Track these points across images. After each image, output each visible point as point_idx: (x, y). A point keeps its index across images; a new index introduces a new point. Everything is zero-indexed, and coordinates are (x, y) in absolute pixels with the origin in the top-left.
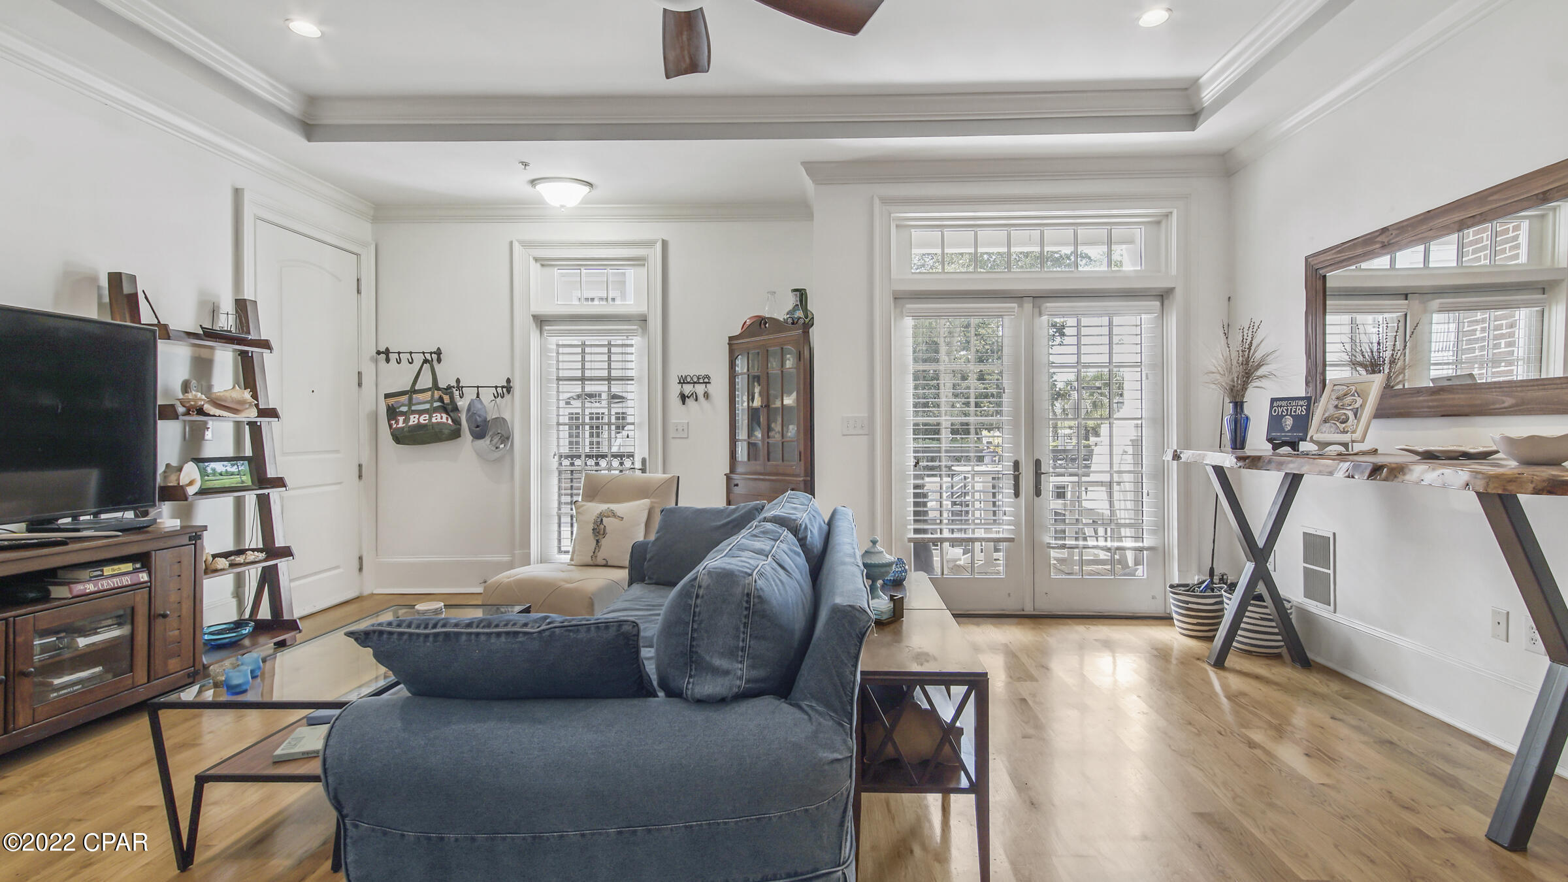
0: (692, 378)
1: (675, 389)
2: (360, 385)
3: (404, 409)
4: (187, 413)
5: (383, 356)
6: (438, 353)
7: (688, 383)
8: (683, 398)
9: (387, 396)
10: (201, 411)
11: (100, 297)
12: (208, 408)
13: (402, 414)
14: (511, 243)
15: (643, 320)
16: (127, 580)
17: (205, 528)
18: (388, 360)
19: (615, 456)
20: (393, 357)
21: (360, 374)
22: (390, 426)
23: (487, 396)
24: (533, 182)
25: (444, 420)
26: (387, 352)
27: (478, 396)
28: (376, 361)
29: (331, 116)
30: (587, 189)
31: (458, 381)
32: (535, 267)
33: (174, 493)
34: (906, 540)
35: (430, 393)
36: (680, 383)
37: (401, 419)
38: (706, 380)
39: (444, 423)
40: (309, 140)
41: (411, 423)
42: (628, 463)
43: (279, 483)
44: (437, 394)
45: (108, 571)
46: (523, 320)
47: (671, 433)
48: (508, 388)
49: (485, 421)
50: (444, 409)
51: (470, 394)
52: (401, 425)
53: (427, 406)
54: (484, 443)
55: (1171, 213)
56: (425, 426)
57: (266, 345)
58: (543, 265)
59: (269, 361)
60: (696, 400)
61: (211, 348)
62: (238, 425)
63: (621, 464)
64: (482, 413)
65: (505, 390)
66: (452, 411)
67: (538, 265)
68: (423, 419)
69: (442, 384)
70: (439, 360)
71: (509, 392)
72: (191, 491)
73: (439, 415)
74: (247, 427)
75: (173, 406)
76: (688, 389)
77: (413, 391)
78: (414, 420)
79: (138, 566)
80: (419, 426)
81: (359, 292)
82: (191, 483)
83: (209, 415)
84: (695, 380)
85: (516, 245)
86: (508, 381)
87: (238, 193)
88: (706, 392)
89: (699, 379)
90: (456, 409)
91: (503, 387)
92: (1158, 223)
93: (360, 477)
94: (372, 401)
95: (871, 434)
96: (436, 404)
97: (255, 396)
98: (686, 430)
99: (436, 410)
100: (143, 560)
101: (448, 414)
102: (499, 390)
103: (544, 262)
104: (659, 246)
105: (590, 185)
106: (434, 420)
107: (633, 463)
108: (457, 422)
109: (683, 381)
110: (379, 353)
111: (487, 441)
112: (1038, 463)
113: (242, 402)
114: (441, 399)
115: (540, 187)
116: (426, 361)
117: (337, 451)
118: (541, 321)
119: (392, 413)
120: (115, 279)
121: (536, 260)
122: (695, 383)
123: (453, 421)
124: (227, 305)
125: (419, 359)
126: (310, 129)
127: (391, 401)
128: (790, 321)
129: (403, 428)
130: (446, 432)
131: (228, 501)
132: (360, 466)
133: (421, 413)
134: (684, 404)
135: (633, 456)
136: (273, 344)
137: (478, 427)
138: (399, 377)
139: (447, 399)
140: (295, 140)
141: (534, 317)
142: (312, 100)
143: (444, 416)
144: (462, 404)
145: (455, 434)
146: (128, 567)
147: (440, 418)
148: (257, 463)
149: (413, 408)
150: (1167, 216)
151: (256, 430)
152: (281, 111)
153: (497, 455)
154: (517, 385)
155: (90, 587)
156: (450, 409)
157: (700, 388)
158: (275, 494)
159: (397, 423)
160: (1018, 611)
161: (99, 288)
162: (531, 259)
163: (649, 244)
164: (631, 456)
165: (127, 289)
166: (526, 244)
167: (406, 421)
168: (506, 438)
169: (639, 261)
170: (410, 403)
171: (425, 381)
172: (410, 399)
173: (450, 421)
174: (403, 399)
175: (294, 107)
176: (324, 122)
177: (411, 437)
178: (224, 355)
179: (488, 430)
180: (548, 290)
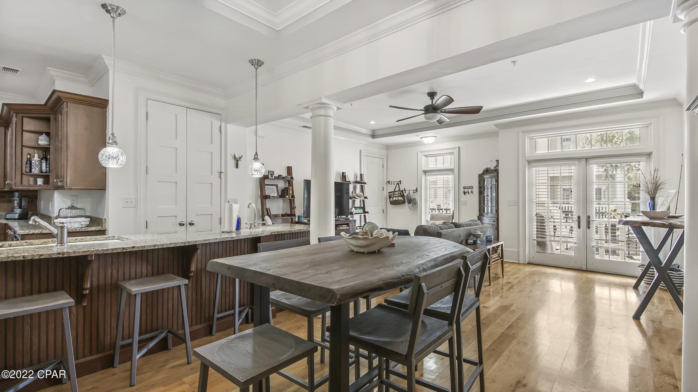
0: (467, 187)
1: (462, 190)
2: (383, 190)
3: (392, 196)
4: (353, 198)
5: (388, 183)
6: (400, 181)
7: (466, 188)
8: (465, 193)
9: (389, 193)
10: (355, 198)
11: (341, 177)
12: (356, 197)
13: (392, 197)
14: (418, 152)
15: (452, 170)
16: (346, 228)
17: (356, 220)
18: (389, 184)
19: (445, 210)
20: (390, 183)
21: (383, 187)
22: (390, 200)
23: (411, 193)
24: (421, 138)
25: (401, 199)
26: (389, 182)
27: (409, 193)
28: (387, 184)
29: (377, 133)
30: (435, 138)
31: (405, 189)
32: (423, 158)
33: (351, 213)
34: (532, 240)
35: (398, 192)
36: (463, 188)
37: (392, 198)
38: (472, 188)
39: (401, 200)
40: (373, 139)
41: (394, 200)
42: (448, 212)
43: (367, 212)
44: (400, 192)
45: (344, 226)
46: (420, 172)
47: (461, 203)
49: (411, 199)
50: (401, 196)
51: (407, 192)
52: (392, 200)
53: (398, 195)
54: (410, 205)
55: (652, 123)
56: (397, 200)
57: (365, 183)
58: (426, 157)
59: (366, 186)
60: (469, 193)
61: (356, 185)
62: (360, 200)
63: (447, 212)
64: (410, 197)
65: (416, 191)
67: (425, 157)
68: (397, 198)
69: (401, 190)
70: (400, 184)
71: (417, 191)
72: (354, 213)
74: (362, 201)
75: (351, 197)
76: (466, 190)
77: (395, 191)
78: (394, 199)
80: (396, 200)
81: (383, 167)
82: (354, 212)
83: (356, 198)
84: (468, 187)
85: (419, 152)
86: (417, 188)
87: (360, 151)
88: (472, 191)
89: (469, 187)
90: (404, 196)
91: (415, 190)
92: (648, 126)
93: (383, 212)
94: (386, 194)
95: (518, 205)
96: (399, 195)
97: (363, 194)
98: (465, 202)
99: (399, 196)
100: (348, 225)
101: (402, 197)
102: (414, 191)
103: (426, 156)
104: (457, 149)
105: (436, 137)
106: (399, 199)
107: (450, 212)
108: (404, 199)
109: (464, 188)
110: (387, 182)
111: (411, 204)
112: (589, 217)
113: (362, 196)
114: (400, 194)
115: (423, 139)
116: (397, 184)
117: (378, 206)
118: (425, 172)
119: (390, 197)
120: (343, 173)
121: (424, 155)
122: (468, 188)
123: (403, 199)
124: (359, 176)
125: (396, 183)
126: (373, 136)
127: (390, 194)
128: (494, 170)
129: (392, 201)
130: (401, 202)
131: (359, 215)
132: (383, 210)
133: (396, 197)
134: (465, 195)
135: (450, 210)
136: (367, 183)
137: (409, 201)
138: (391, 188)
139: (402, 194)
140: (371, 140)
141: (423, 171)
142: (374, 131)
143: (401, 198)
144: (405, 195)
145: (404, 202)
146: (346, 226)
147: (400, 198)
148: (364, 208)
149: (394, 196)
150: (651, 124)
151: (363, 201)
152: (368, 134)
153: (414, 208)
154: (418, 190)
155: (341, 228)
156: (403, 196)
157: (470, 190)
158: (366, 214)
159: (391, 199)
160: (580, 268)
161: (340, 175)
162: (423, 155)
163: (455, 148)
164: (449, 210)
165: (344, 175)
166: (421, 152)
167: (393, 199)
168: (415, 203)
169: (452, 153)
170: (394, 195)
171: (397, 189)
172: (394, 193)
173: (402, 199)
174: (392, 193)
175: (370, 133)
176: (376, 134)
177: (394, 203)
178: (358, 186)
179: (411, 201)
180: (427, 163)
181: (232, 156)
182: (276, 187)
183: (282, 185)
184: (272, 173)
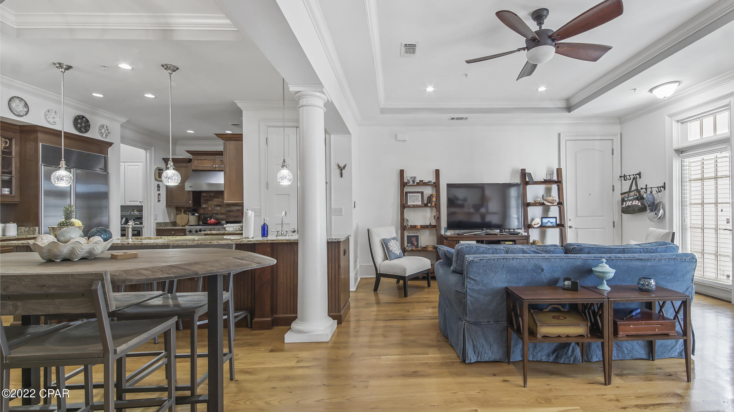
2: (613, 190)
3: (626, 199)
4: (536, 204)
6: (639, 174)
9: (621, 194)
10: (543, 204)
12: (545, 202)
13: (625, 201)
20: (624, 178)
21: (613, 186)
22: (621, 206)
23: (654, 190)
24: (651, 91)
25: (637, 203)
27: (652, 192)
28: (621, 180)
29: (574, 101)
30: (676, 84)
31: (646, 186)
32: (676, 125)
33: (530, 226)
35: (634, 192)
37: (625, 203)
39: (636, 205)
40: (569, 112)
41: (627, 205)
43: (562, 226)
45: (506, 243)
46: (670, 153)
48: (664, 187)
49: (655, 203)
50: (637, 199)
51: (649, 191)
56: (631, 206)
57: (560, 182)
64: (653, 199)
65: (662, 188)
66: (640, 200)
67: (679, 123)
69: (639, 188)
70: (640, 177)
71: (664, 189)
72: (536, 226)
73: (635, 201)
75: (531, 203)
77: (629, 192)
78: (629, 203)
79: (513, 243)
80: (629, 206)
81: (613, 154)
82: (537, 224)
83: (545, 205)
85: (668, 118)
86: (665, 183)
87: (559, 134)
90: (644, 198)
91: (660, 187)
93: (614, 226)
97: (559, 198)
99: (634, 199)
100: (514, 241)
102: (659, 189)
103: (682, 122)
105: (679, 82)
106: (633, 204)
110: (620, 177)
111: (656, 212)
113: (553, 200)
114: (637, 194)
115: (654, 91)
116: (634, 179)
117: (602, 216)
118: (680, 152)
119: (623, 200)
120: (524, 170)
121: (678, 121)
123: (642, 204)
125: (632, 178)
126: (569, 109)
127: (623, 196)
129: (625, 207)
130: (639, 208)
132: (614, 222)
133: (630, 200)
137: (652, 206)
138: (625, 186)
139: (640, 195)
140: (567, 114)
141: (676, 150)
142: (567, 100)
144: (645, 195)
145: (642, 209)
146: (511, 243)
147: (636, 203)
149: (629, 199)
151: (560, 209)
152: (560, 108)
154: (667, 185)
159: (623, 205)
162: (674, 122)
163: (730, 95)
165: (527, 173)
166: (671, 116)
169: (727, 107)
170: (628, 197)
171: (634, 188)
172: (629, 195)
173: (640, 204)
174: (626, 195)
175: (563, 104)
176: (573, 105)
177: (626, 210)
178: (555, 187)
179: (654, 207)
180: (685, 134)
181: (337, 165)
182: (421, 194)
183: (428, 191)
184: (414, 179)
